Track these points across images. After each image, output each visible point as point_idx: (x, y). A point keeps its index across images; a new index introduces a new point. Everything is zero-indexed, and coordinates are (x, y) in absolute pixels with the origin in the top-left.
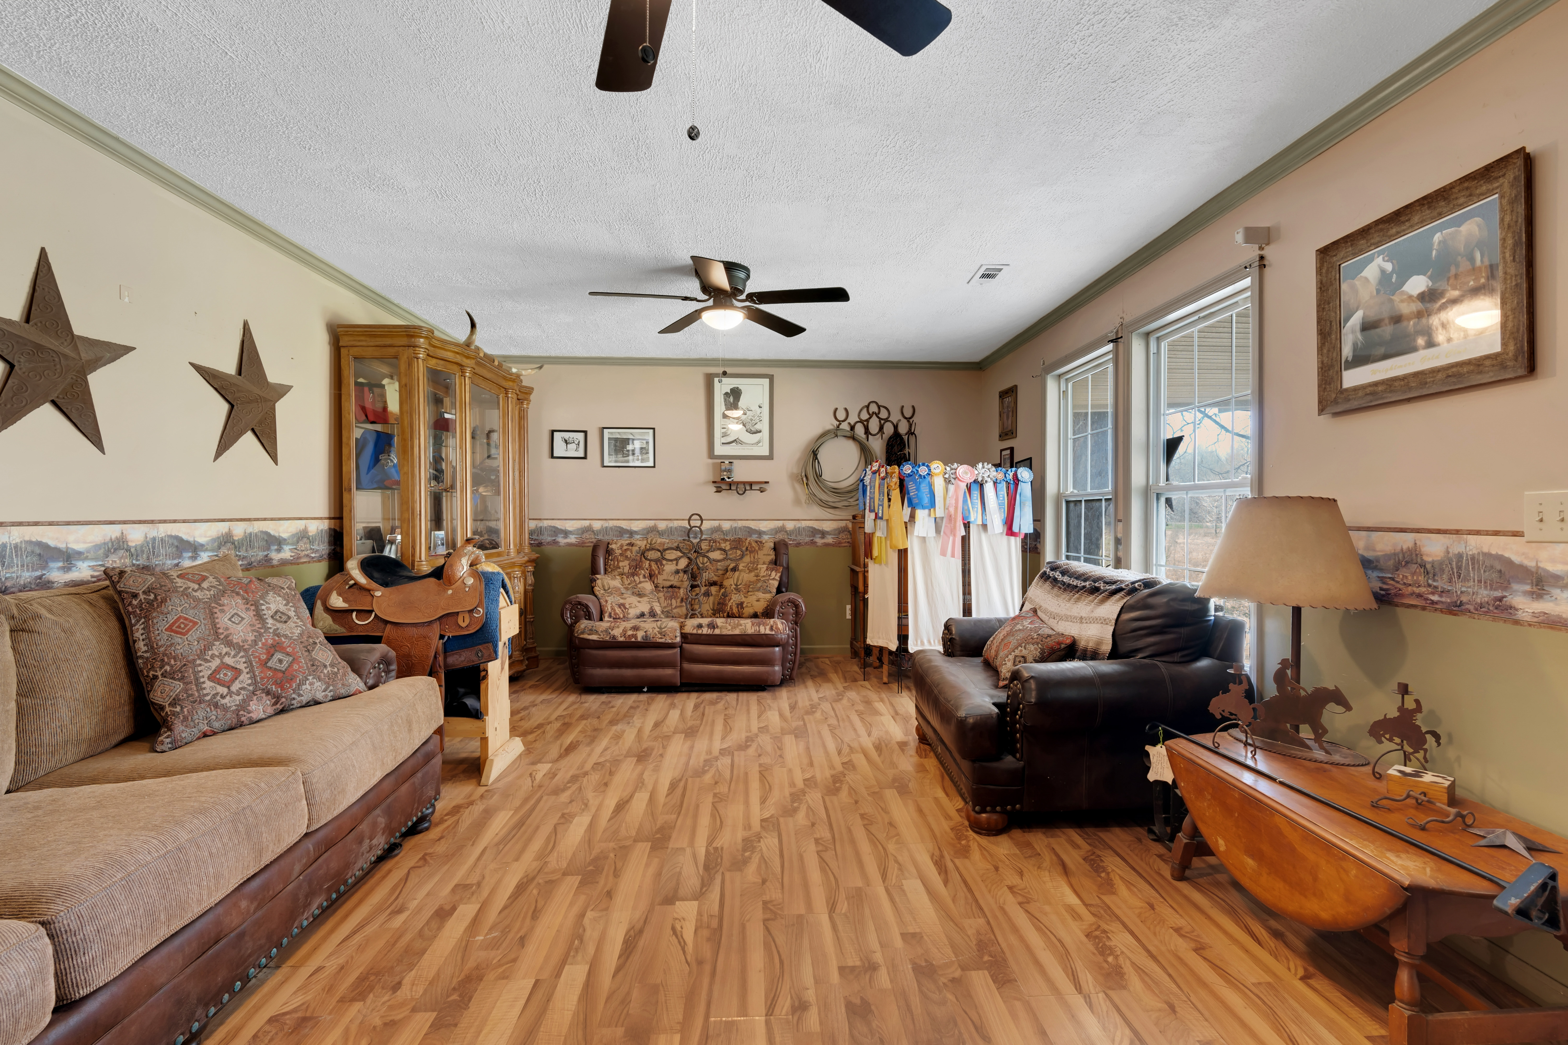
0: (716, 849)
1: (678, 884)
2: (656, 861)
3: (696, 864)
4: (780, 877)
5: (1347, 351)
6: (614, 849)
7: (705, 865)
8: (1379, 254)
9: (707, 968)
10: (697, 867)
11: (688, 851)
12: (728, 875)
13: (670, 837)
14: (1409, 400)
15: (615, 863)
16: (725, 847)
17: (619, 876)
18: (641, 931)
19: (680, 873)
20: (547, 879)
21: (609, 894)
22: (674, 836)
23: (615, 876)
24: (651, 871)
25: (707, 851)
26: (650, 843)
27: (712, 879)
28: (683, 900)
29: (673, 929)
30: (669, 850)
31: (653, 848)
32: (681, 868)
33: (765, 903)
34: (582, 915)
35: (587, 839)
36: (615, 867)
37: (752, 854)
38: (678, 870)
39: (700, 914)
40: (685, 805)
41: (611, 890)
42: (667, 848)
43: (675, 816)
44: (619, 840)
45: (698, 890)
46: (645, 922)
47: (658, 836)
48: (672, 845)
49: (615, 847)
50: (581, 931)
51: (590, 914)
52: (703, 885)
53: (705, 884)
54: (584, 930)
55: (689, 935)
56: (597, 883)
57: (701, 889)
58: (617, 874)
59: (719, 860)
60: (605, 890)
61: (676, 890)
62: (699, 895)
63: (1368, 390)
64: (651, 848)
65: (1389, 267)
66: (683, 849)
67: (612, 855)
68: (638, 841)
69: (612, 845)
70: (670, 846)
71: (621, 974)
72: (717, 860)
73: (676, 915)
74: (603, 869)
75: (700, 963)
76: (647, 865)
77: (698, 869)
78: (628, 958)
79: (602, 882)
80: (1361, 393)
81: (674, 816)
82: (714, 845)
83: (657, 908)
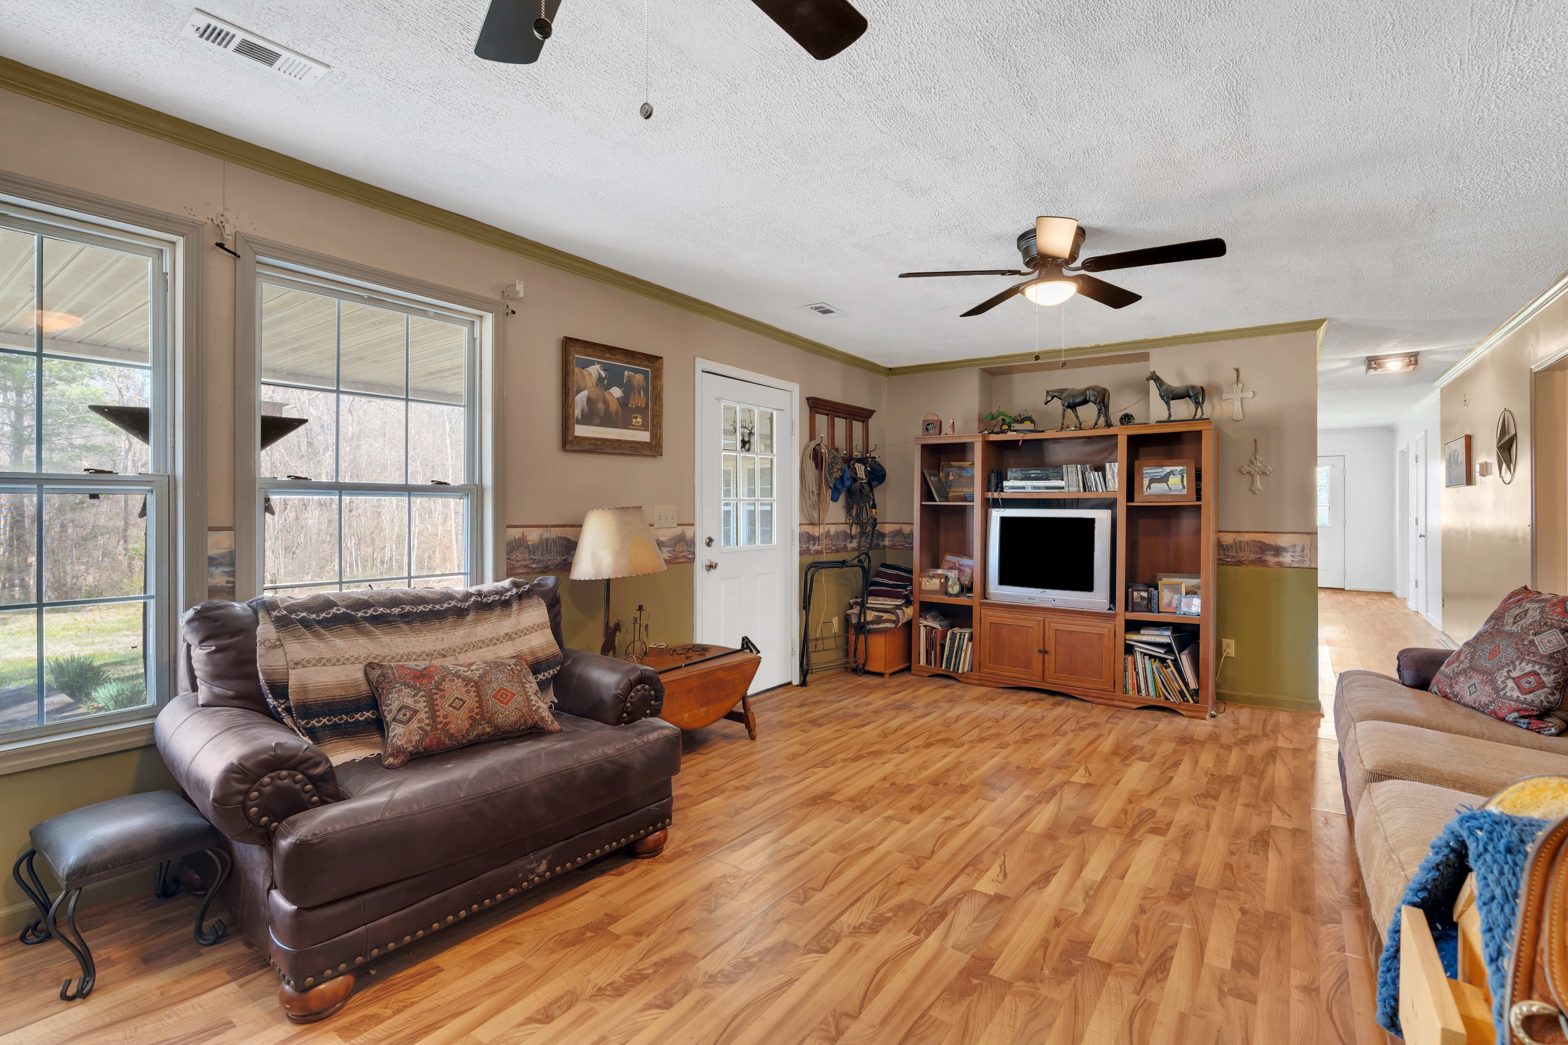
0: (917, 933)
1: (983, 910)
2: (993, 945)
3: (951, 924)
4: (883, 882)
5: (578, 413)
6: (1042, 982)
7: (943, 919)
8: (599, 363)
9: (992, 849)
10: (953, 920)
11: (950, 943)
12: (928, 901)
13: (961, 973)
14: (608, 453)
15: (1044, 958)
16: (905, 932)
17: (1042, 939)
18: (1034, 884)
19: (974, 920)
20: (1130, 966)
21: (1057, 923)
22: (954, 973)
23: (1048, 941)
24: (1004, 934)
25: (927, 936)
26: (991, 973)
27: (946, 903)
28: (986, 894)
29: (1005, 876)
30: (972, 952)
31: (990, 963)
32: (969, 925)
33: (917, 869)
34: (1086, 912)
35: (1079, 1018)
36: (1045, 952)
37: (884, 913)
38: (975, 925)
39: (977, 879)
40: (904, 1031)
41: (1055, 927)
42: (973, 957)
43: (931, 1013)
44: (1032, 995)
45: (966, 898)
46: (1028, 889)
47: (975, 982)
48: (964, 959)
49: (1039, 985)
50: (1087, 900)
51: (1079, 909)
52: (959, 901)
53: (957, 900)
54: (1084, 900)
55: (995, 870)
56: (1069, 940)
57: (963, 897)
58: (1045, 944)
59: (924, 918)
60: (1060, 929)
61: (987, 905)
62: (970, 892)
63: (592, 442)
64: (993, 965)
65: (603, 374)
66: (954, 947)
67: (1046, 972)
68: (1006, 982)
69: (1044, 990)
70: (968, 957)
71: (1056, 865)
72: (926, 920)
73: (999, 885)
74: (1061, 955)
75: (996, 853)
76: (1006, 942)
77: (954, 917)
78: (1049, 871)
79: (1063, 939)
80: (587, 442)
81: (934, 1013)
82: (916, 938)
83: (1013, 896)
